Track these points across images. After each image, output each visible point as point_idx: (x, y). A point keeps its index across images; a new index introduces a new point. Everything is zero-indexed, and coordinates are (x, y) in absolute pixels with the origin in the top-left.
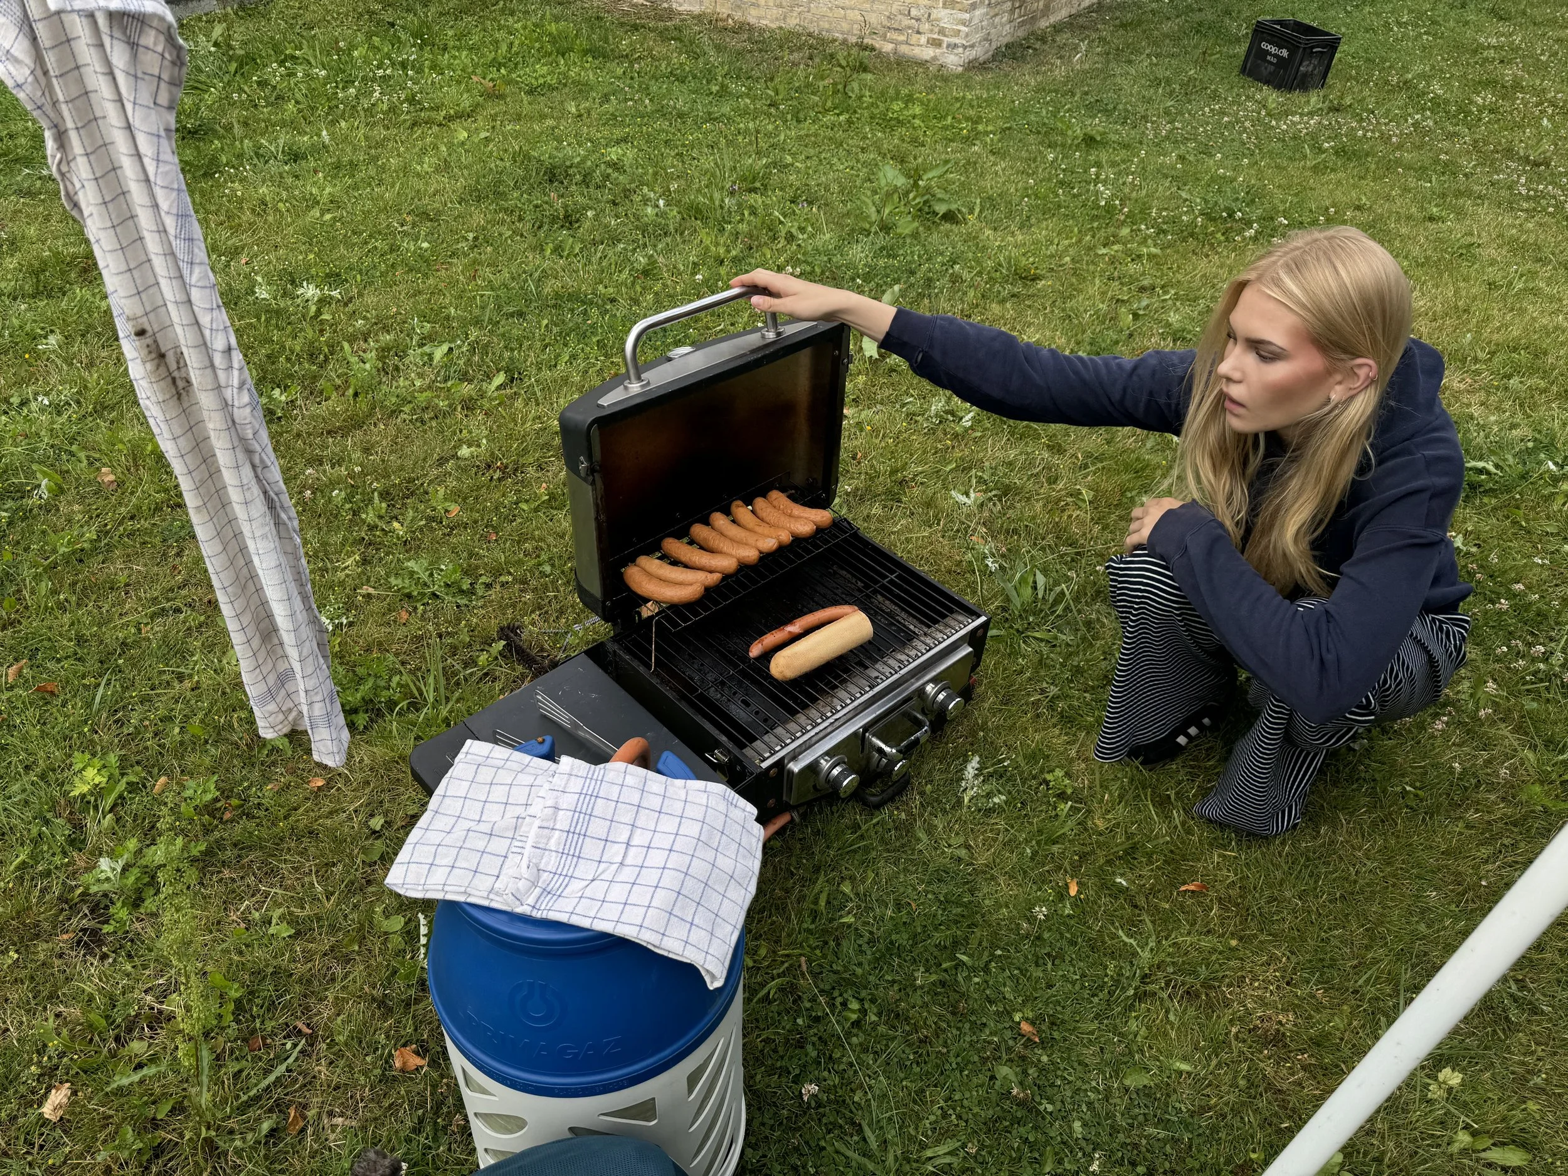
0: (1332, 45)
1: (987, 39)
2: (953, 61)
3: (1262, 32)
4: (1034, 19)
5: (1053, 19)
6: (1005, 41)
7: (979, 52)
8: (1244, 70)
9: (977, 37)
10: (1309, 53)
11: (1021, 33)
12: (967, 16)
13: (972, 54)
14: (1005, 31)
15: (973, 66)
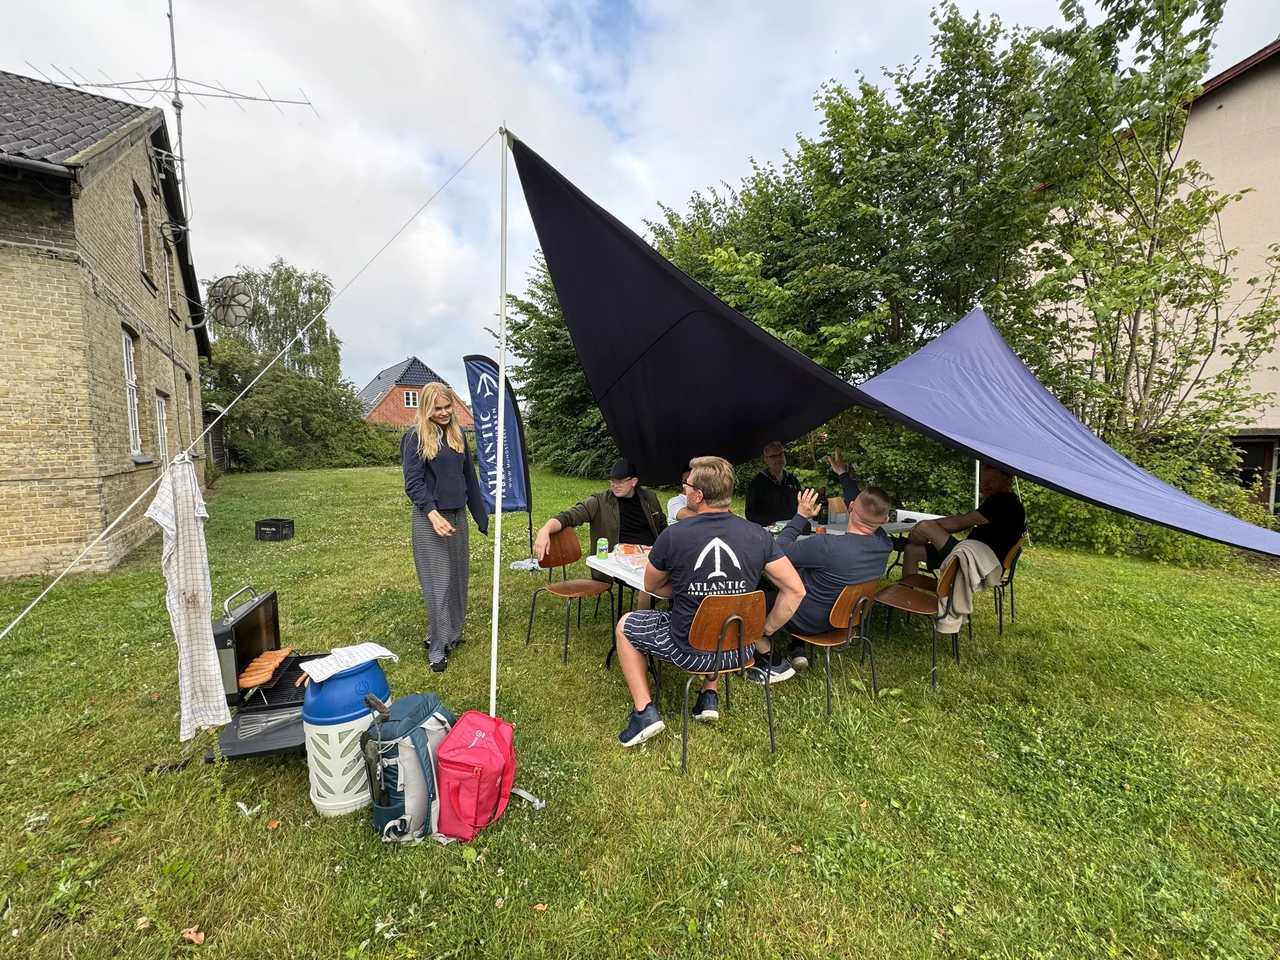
0: (292, 523)
1: (116, 555)
2: (101, 568)
3: (259, 524)
4: (132, 544)
5: (140, 543)
6: (123, 555)
7: (115, 561)
8: (257, 539)
9: (111, 556)
10: (284, 527)
11: (129, 550)
12: (105, 547)
13: (111, 563)
14: (123, 551)
15: (113, 568)
